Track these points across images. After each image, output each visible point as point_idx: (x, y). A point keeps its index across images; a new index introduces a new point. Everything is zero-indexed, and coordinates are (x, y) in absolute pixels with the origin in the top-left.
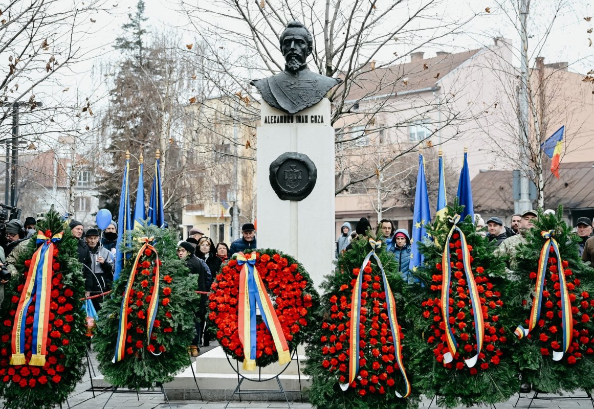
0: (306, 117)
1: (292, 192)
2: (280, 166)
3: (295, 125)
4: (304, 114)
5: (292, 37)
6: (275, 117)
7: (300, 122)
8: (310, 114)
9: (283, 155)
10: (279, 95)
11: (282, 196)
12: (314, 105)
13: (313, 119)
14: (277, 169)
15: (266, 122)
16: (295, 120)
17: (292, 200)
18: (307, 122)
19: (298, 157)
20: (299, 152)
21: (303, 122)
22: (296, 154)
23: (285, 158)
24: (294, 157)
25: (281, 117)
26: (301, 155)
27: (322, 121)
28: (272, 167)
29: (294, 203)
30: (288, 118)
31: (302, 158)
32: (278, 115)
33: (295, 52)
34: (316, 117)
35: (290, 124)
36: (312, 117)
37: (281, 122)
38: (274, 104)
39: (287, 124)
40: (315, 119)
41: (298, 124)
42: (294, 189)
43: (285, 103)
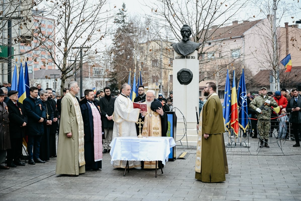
0: (189, 57)
1: (184, 82)
2: (181, 73)
3: (186, 59)
4: (189, 56)
5: (184, 30)
6: (179, 57)
7: (187, 58)
8: (191, 56)
9: (182, 69)
10: (180, 49)
11: (181, 83)
12: (192, 53)
13: (192, 57)
14: (179, 74)
15: (176, 58)
16: (185, 58)
17: (185, 84)
18: (189, 58)
19: (187, 70)
20: (187, 68)
21: (188, 58)
22: (186, 69)
23: (182, 70)
24: (185, 70)
25: (181, 57)
26: (188, 69)
27: (195, 58)
28: (178, 74)
29: (185, 86)
30: (183, 57)
31: (188, 71)
32: (180, 56)
33: (186, 35)
34: (193, 57)
35: (184, 59)
36: (191, 57)
37: (181, 58)
38: (179, 52)
39: (183, 59)
40: (192, 58)
41: (187, 59)
42: (185, 81)
43: (182, 52)
